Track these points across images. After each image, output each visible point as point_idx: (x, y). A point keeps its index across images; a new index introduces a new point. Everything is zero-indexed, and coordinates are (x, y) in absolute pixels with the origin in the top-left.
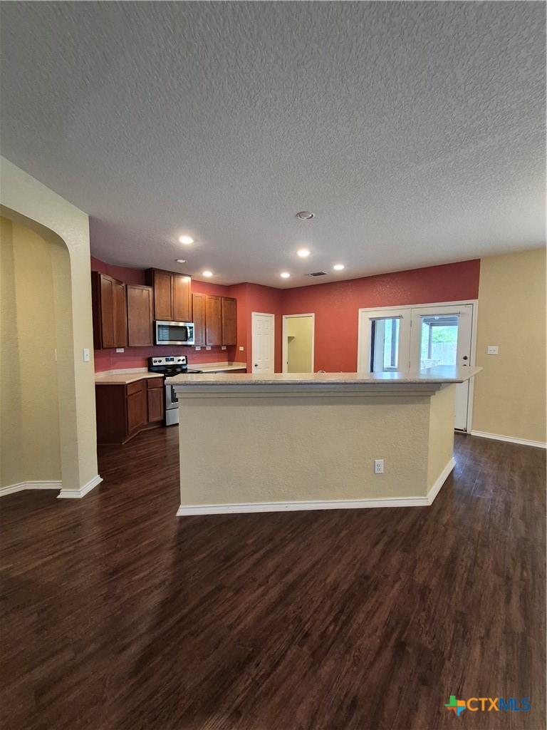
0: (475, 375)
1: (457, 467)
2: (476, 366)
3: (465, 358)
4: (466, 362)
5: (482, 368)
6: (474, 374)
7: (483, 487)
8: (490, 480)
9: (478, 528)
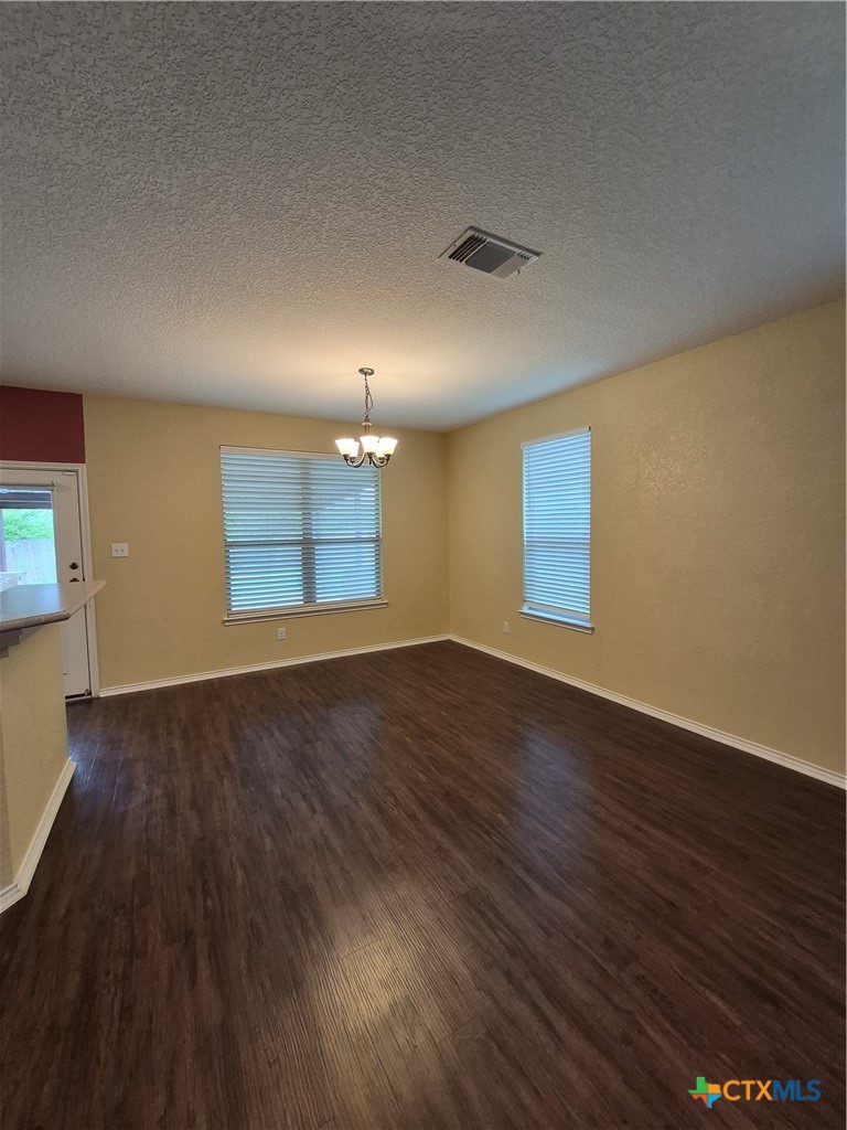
0: (95, 597)
1: (80, 770)
2: (94, 579)
3: (74, 566)
4: (77, 573)
5: (104, 583)
6: (91, 595)
7: (129, 788)
8: (139, 767)
9: (130, 873)
